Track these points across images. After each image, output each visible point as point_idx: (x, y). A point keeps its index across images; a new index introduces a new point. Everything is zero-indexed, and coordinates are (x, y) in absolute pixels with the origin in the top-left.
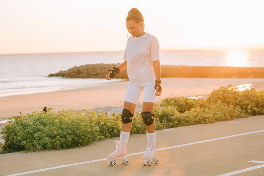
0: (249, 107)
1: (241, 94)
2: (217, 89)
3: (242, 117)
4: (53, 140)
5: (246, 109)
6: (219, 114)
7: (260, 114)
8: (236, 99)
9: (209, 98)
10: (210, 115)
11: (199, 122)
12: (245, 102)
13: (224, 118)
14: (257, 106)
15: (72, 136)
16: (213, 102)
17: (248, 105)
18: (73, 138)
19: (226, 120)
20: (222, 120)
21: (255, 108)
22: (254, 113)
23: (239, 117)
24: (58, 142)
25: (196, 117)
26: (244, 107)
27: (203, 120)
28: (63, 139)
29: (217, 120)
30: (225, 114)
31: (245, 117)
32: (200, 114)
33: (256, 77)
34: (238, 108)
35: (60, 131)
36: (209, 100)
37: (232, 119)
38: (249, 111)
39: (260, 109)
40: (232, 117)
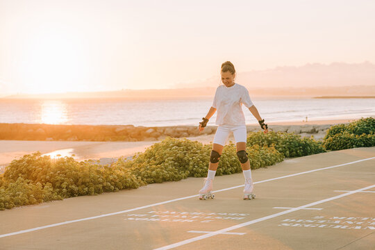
0: (64, 185)
1: (53, 166)
2: (18, 159)
3: (55, 200)
5: (60, 187)
6: (22, 196)
7: (80, 194)
8: (45, 173)
9: (7, 172)
10: (8, 198)
12: (59, 178)
13: (27, 201)
14: (76, 182)
16: (13, 178)
17: (62, 182)
19: (31, 203)
20: (25, 204)
21: (73, 186)
22: (72, 194)
23: (49, 199)
26: (58, 184)
29: (17, 204)
30: (29, 195)
31: (58, 199)
33: (79, 140)
34: (48, 186)
36: (7, 175)
37: (40, 202)
38: (64, 190)
39: (80, 188)
40: (39, 199)
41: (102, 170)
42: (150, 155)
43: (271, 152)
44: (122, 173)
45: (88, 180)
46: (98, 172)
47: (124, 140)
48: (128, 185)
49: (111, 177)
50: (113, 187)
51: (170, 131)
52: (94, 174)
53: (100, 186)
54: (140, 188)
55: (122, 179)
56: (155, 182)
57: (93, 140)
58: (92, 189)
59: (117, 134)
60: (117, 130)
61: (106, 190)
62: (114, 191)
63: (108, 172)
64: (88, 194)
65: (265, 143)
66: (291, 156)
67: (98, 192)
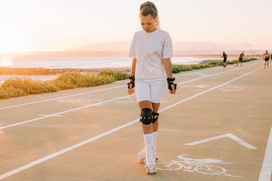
0: (28, 90)
1: (23, 82)
2: (8, 79)
5: (26, 91)
6: (12, 94)
7: (34, 93)
8: (20, 85)
10: (7, 94)
12: (25, 87)
14: (33, 89)
16: (6, 87)
17: (27, 88)
19: (16, 97)
20: (14, 97)
21: (32, 90)
22: (31, 93)
23: (23, 95)
26: (25, 89)
27: (3, 97)
29: (11, 97)
30: (15, 94)
31: (26, 95)
34: (22, 90)
36: (2, 86)
38: (28, 92)
39: (35, 91)
40: (19, 95)
41: (43, 84)
42: (60, 79)
43: (110, 78)
44: (51, 85)
45: (38, 88)
46: (42, 85)
47: (39, 75)
48: (54, 90)
49: (47, 87)
52: (40, 85)
53: (43, 90)
54: (58, 91)
55: (51, 87)
56: (64, 89)
57: (25, 75)
58: (40, 91)
61: (45, 92)
62: (48, 92)
63: (46, 85)
64: (38, 93)
65: (108, 74)
66: (119, 80)
67: (42, 92)
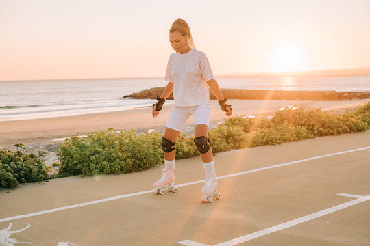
0: (315, 128)
3: (309, 138)
4: (112, 164)
5: (312, 129)
6: (288, 135)
7: (326, 135)
8: (301, 119)
9: (274, 118)
10: (278, 136)
11: (266, 143)
12: (311, 123)
13: (292, 139)
14: (323, 126)
15: (133, 159)
16: (278, 122)
17: (314, 126)
18: (134, 162)
19: (294, 141)
20: (290, 141)
21: (322, 129)
22: (320, 134)
23: (306, 138)
24: (118, 166)
25: (263, 138)
26: (310, 127)
27: (270, 141)
28: (123, 163)
29: (285, 141)
30: (292, 136)
31: (312, 138)
32: (267, 135)
33: (302, 100)
34: (304, 128)
35: (120, 154)
36: (273, 120)
37: (300, 140)
38: (316, 131)
39: (326, 130)
40: (299, 137)
41: (341, 117)
44: (355, 120)
45: (332, 125)
46: (339, 119)
47: (330, 100)
48: (360, 128)
49: (347, 123)
50: (349, 130)
51: (359, 95)
52: (336, 121)
53: (341, 129)
54: (367, 131)
55: (355, 124)
57: (310, 100)
58: (335, 131)
59: (325, 96)
60: (326, 94)
61: (345, 132)
62: (350, 132)
63: (346, 119)
64: (332, 134)
67: (339, 133)
